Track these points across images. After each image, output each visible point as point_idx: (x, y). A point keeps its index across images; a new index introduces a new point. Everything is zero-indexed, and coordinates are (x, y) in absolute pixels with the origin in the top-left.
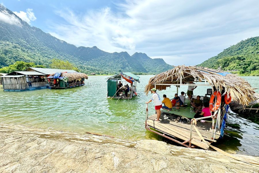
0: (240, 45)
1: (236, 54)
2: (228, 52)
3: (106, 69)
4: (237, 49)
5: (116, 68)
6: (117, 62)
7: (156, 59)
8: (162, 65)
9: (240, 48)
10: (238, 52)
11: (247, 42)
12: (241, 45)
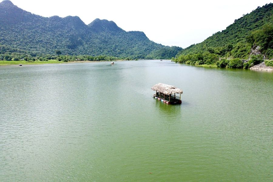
0: (257, 14)
1: (254, 27)
2: (242, 24)
3: (36, 48)
4: (253, 20)
5: (58, 47)
6: (60, 34)
7: (132, 32)
8: (143, 42)
9: (257, 19)
10: (257, 23)
11: (266, 9)
12: (259, 14)
